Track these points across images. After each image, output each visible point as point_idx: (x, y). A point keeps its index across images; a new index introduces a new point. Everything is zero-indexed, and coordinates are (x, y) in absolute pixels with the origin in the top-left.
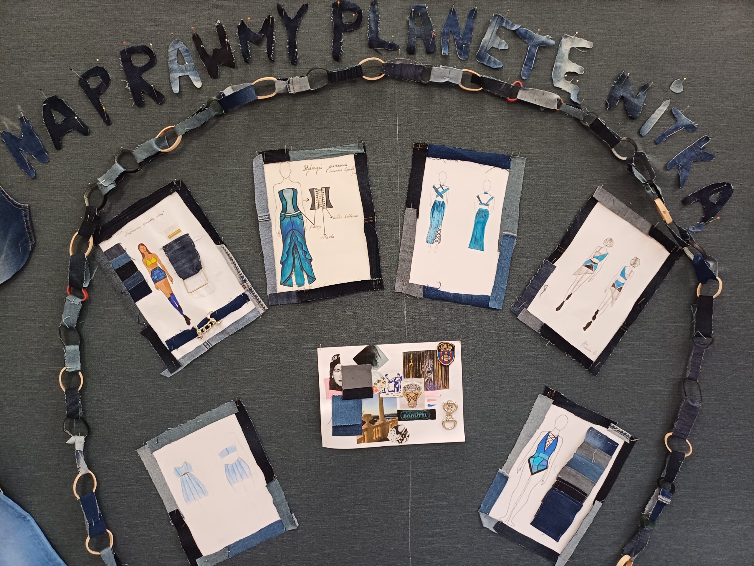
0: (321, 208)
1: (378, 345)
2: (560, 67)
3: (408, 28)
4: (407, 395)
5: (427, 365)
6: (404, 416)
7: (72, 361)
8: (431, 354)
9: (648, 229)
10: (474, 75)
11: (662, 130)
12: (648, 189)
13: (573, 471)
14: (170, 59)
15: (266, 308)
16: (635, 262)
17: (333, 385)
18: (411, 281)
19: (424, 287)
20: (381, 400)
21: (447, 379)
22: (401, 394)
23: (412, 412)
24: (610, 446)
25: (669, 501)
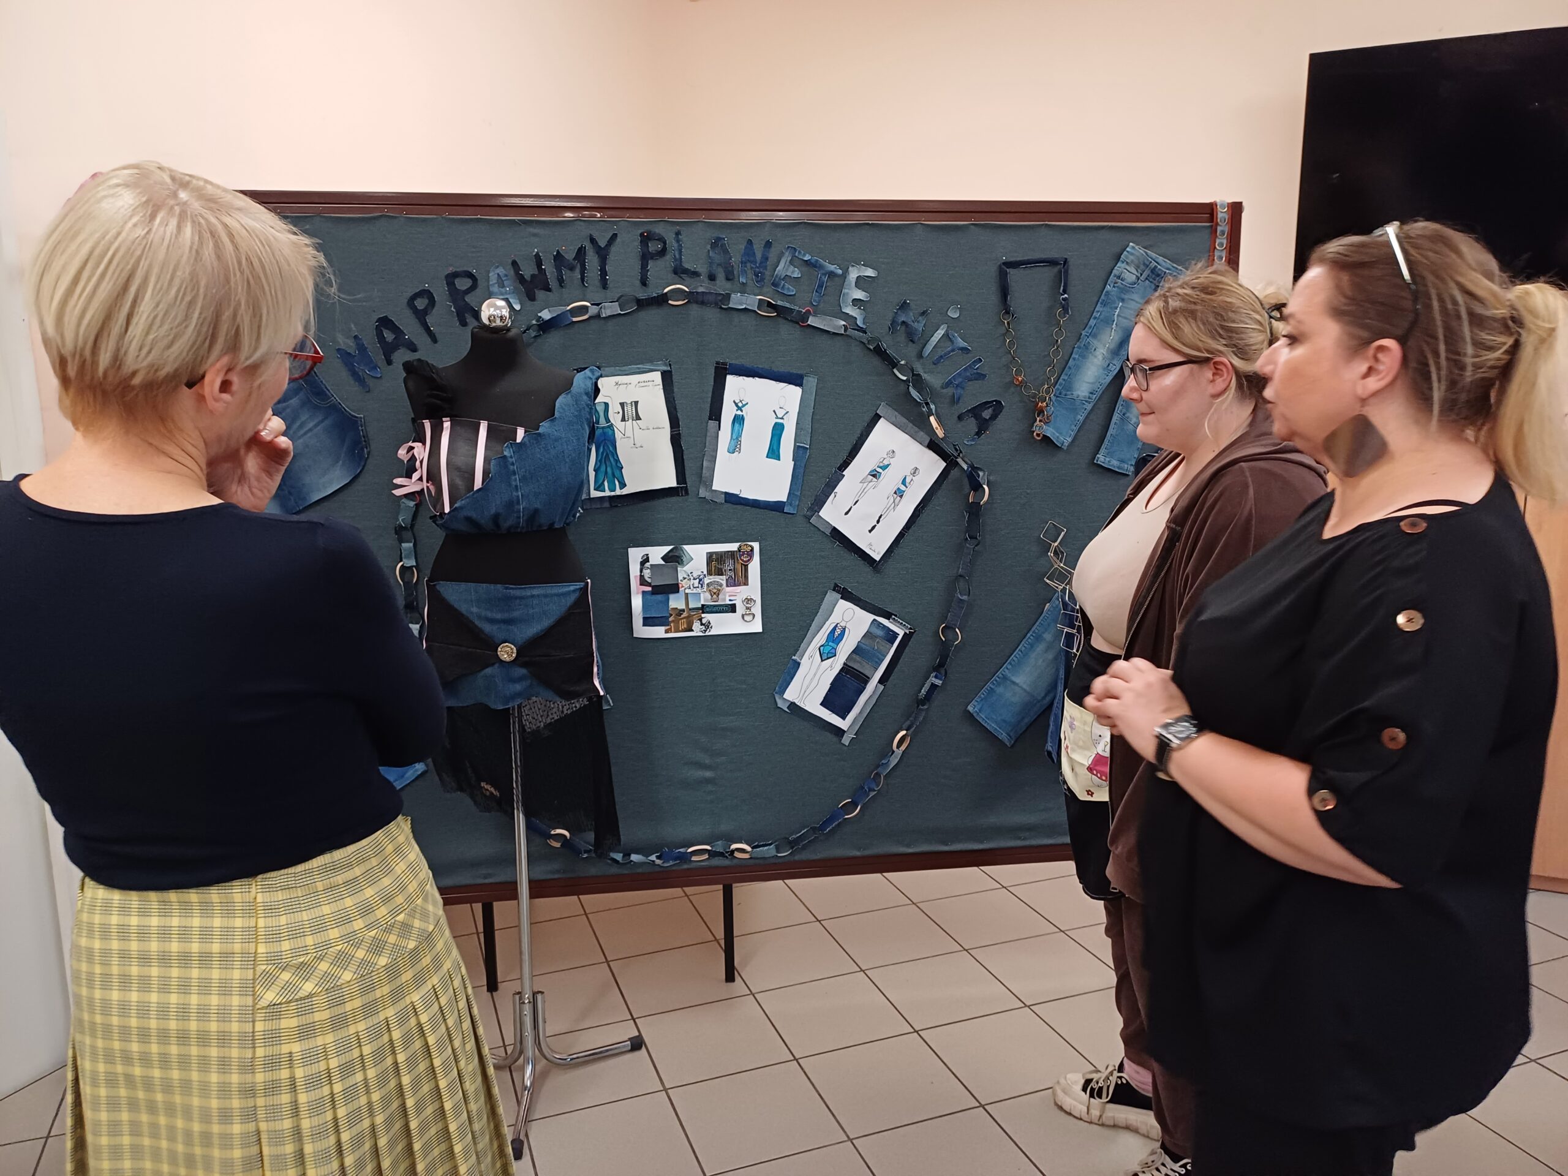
0: (630, 420)
1: (684, 546)
2: (848, 293)
3: (710, 257)
4: (710, 591)
5: (729, 565)
6: (708, 610)
7: (408, 557)
8: (732, 554)
9: (926, 443)
10: (768, 301)
11: (940, 352)
12: (924, 407)
13: (857, 658)
14: (491, 283)
15: (581, 511)
16: (915, 471)
17: (643, 582)
18: (714, 488)
19: (726, 493)
20: (687, 595)
21: (746, 577)
22: (705, 590)
23: (715, 606)
24: (891, 636)
25: (941, 682)
